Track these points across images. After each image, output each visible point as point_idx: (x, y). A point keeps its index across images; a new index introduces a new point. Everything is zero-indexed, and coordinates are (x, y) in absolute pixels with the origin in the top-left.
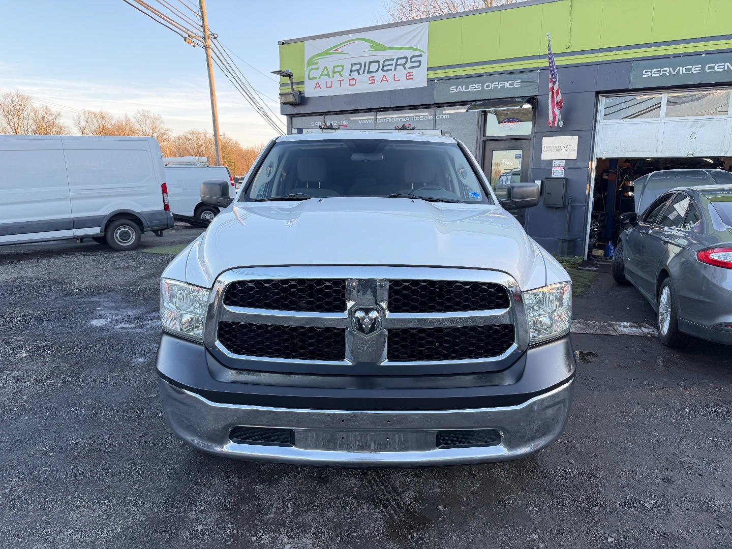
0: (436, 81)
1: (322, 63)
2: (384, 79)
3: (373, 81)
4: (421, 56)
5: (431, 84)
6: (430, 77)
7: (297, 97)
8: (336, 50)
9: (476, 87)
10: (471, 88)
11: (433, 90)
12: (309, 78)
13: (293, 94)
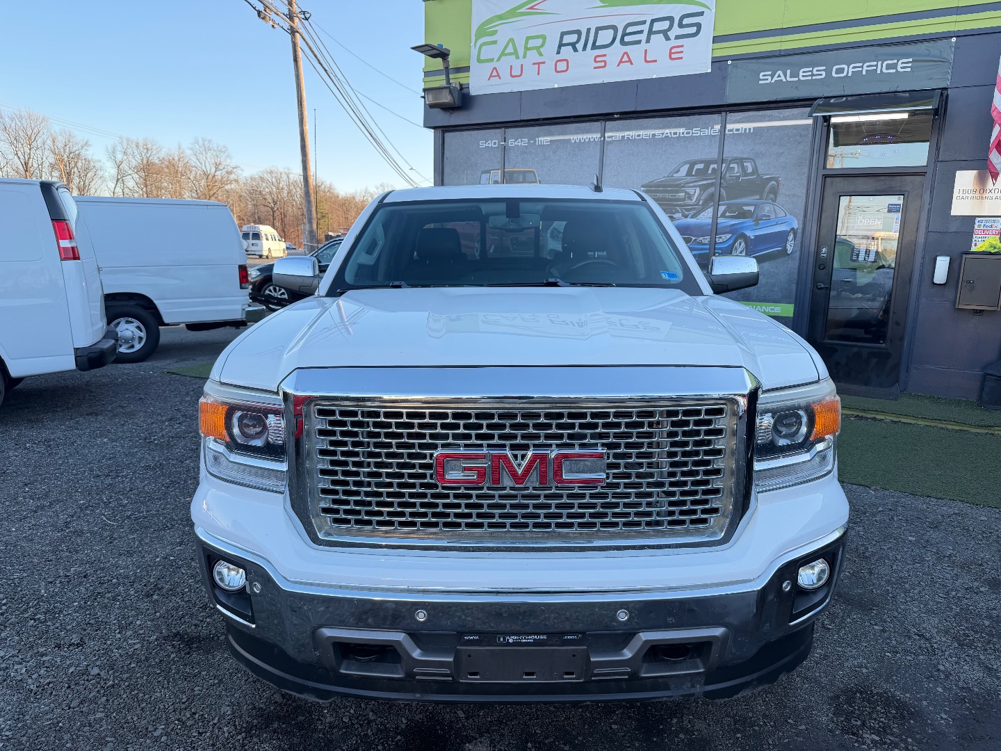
0: (729, 62)
1: (504, 32)
2: (626, 59)
3: (603, 64)
4: (702, 14)
5: (719, 68)
6: (718, 54)
7: (456, 95)
8: (532, 8)
9: (815, 72)
10: (803, 74)
11: (724, 78)
12: (479, 61)
13: (449, 88)
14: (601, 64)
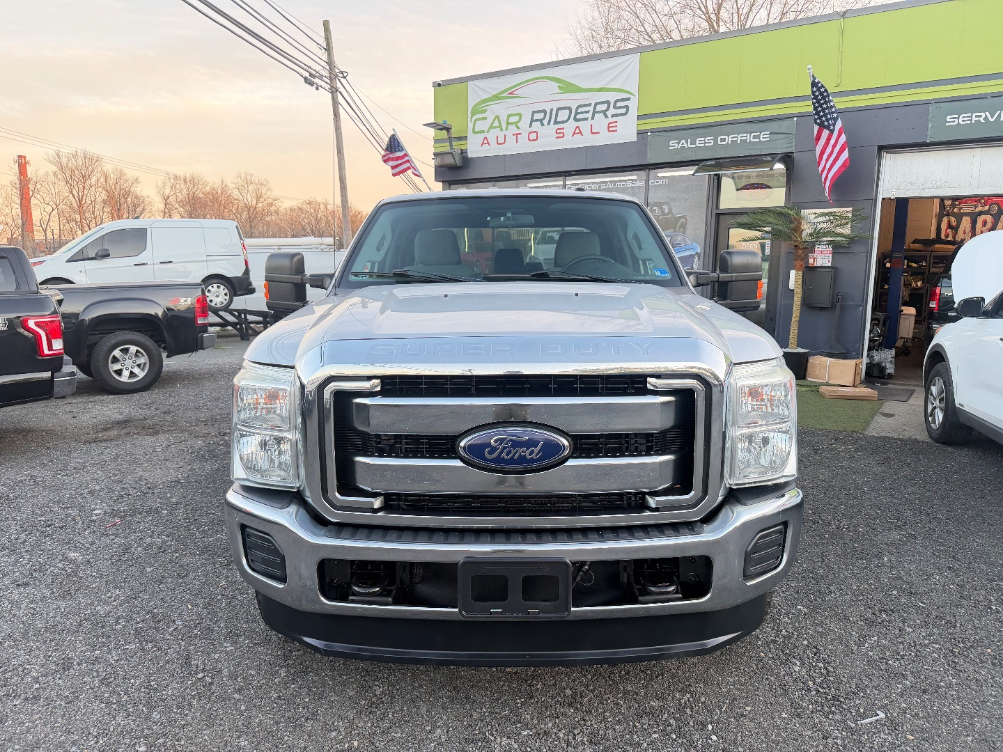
0: (649, 134)
1: (492, 111)
2: (577, 131)
3: (561, 135)
4: (628, 99)
6: (641, 128)
7: (457, 158)
8: (511, 93)
9: (706, 141)
10: (699, 142)
11: (646, 145)
12: (474, 132)
13: (452, 153)
14: (560, 134)
